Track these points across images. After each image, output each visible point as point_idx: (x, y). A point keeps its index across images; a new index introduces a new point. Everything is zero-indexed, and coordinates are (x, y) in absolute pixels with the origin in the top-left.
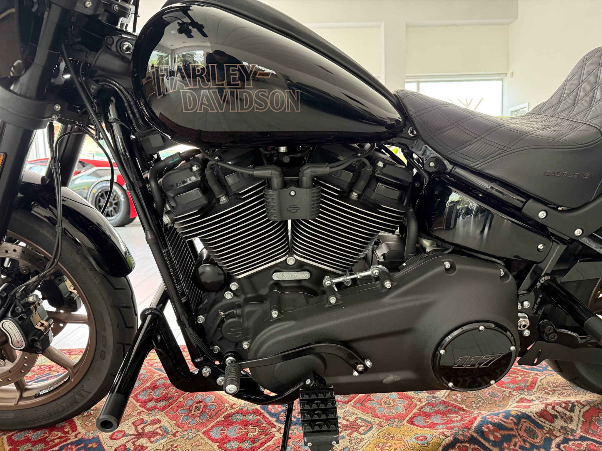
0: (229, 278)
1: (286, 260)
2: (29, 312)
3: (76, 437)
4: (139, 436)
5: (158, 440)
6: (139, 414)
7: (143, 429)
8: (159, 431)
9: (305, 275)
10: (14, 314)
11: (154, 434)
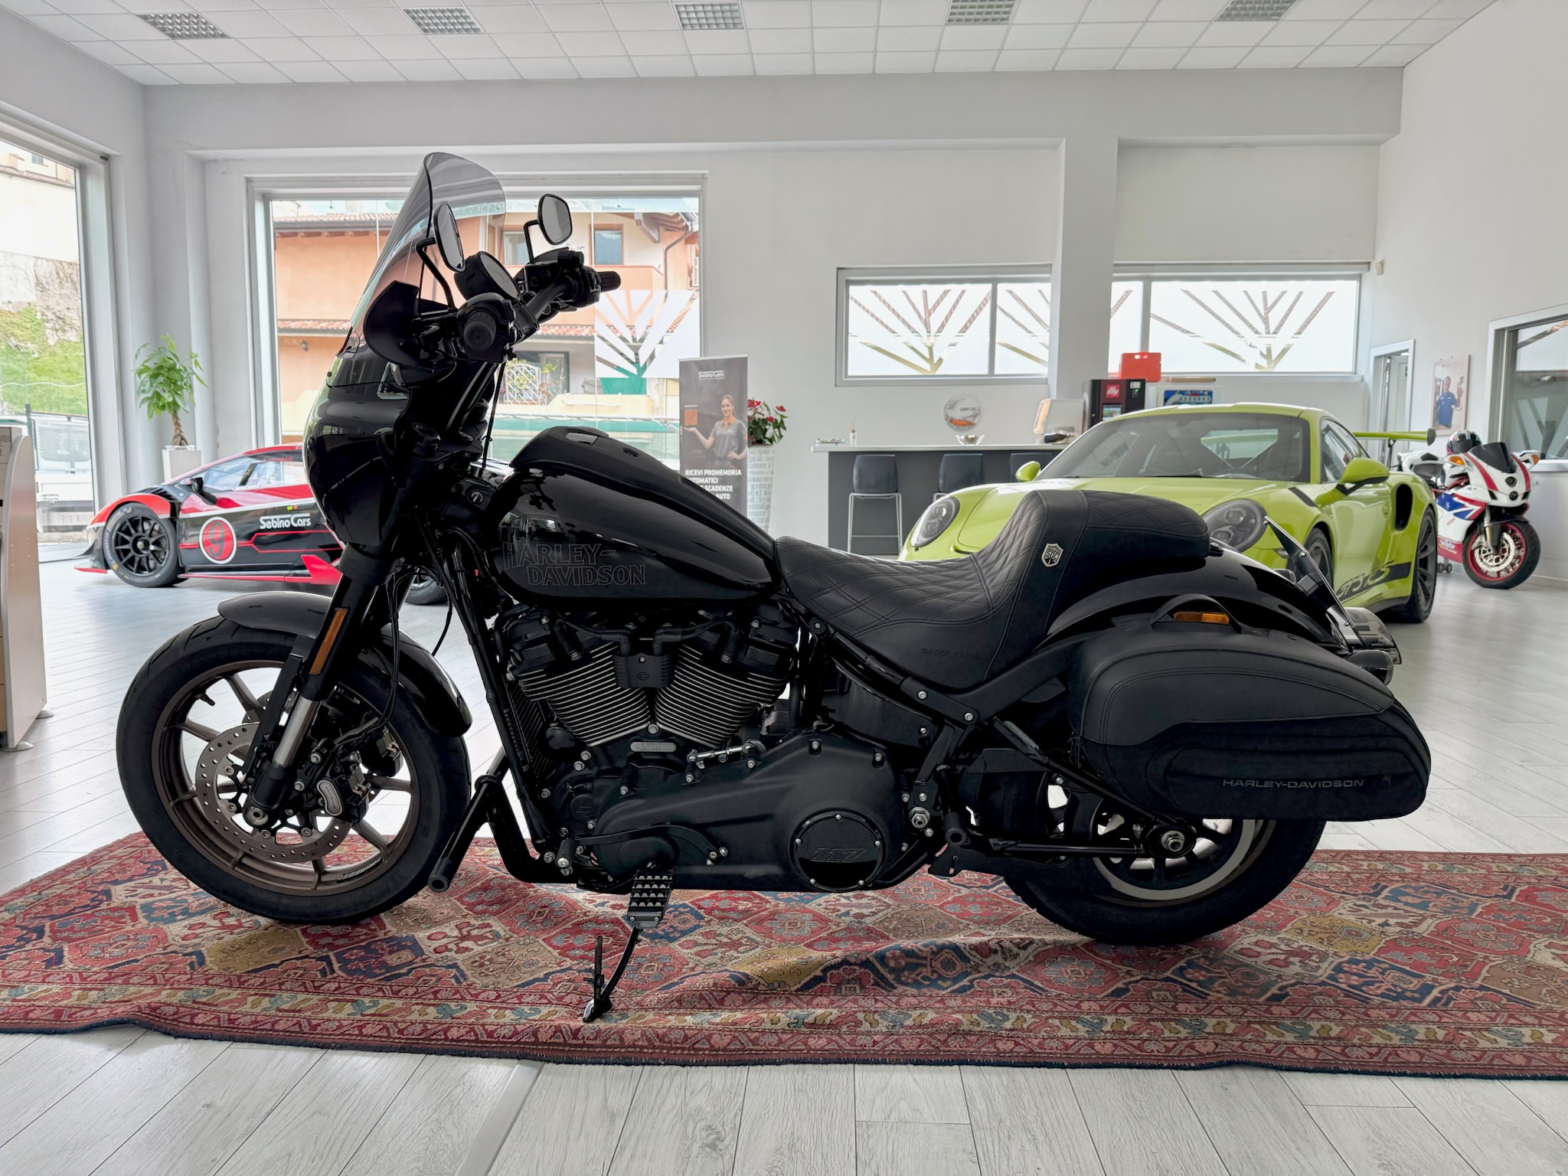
0: (581, 745)
1: (647, 728)
2: (348, 773)
3: (385, 934)
4: (463, 938)
5: (486, 944)
6: (465, 916)
7: (469, 932)
8: (488, 935)
9: (669, 747)
10: (333, 775)
11: (482, 937)
